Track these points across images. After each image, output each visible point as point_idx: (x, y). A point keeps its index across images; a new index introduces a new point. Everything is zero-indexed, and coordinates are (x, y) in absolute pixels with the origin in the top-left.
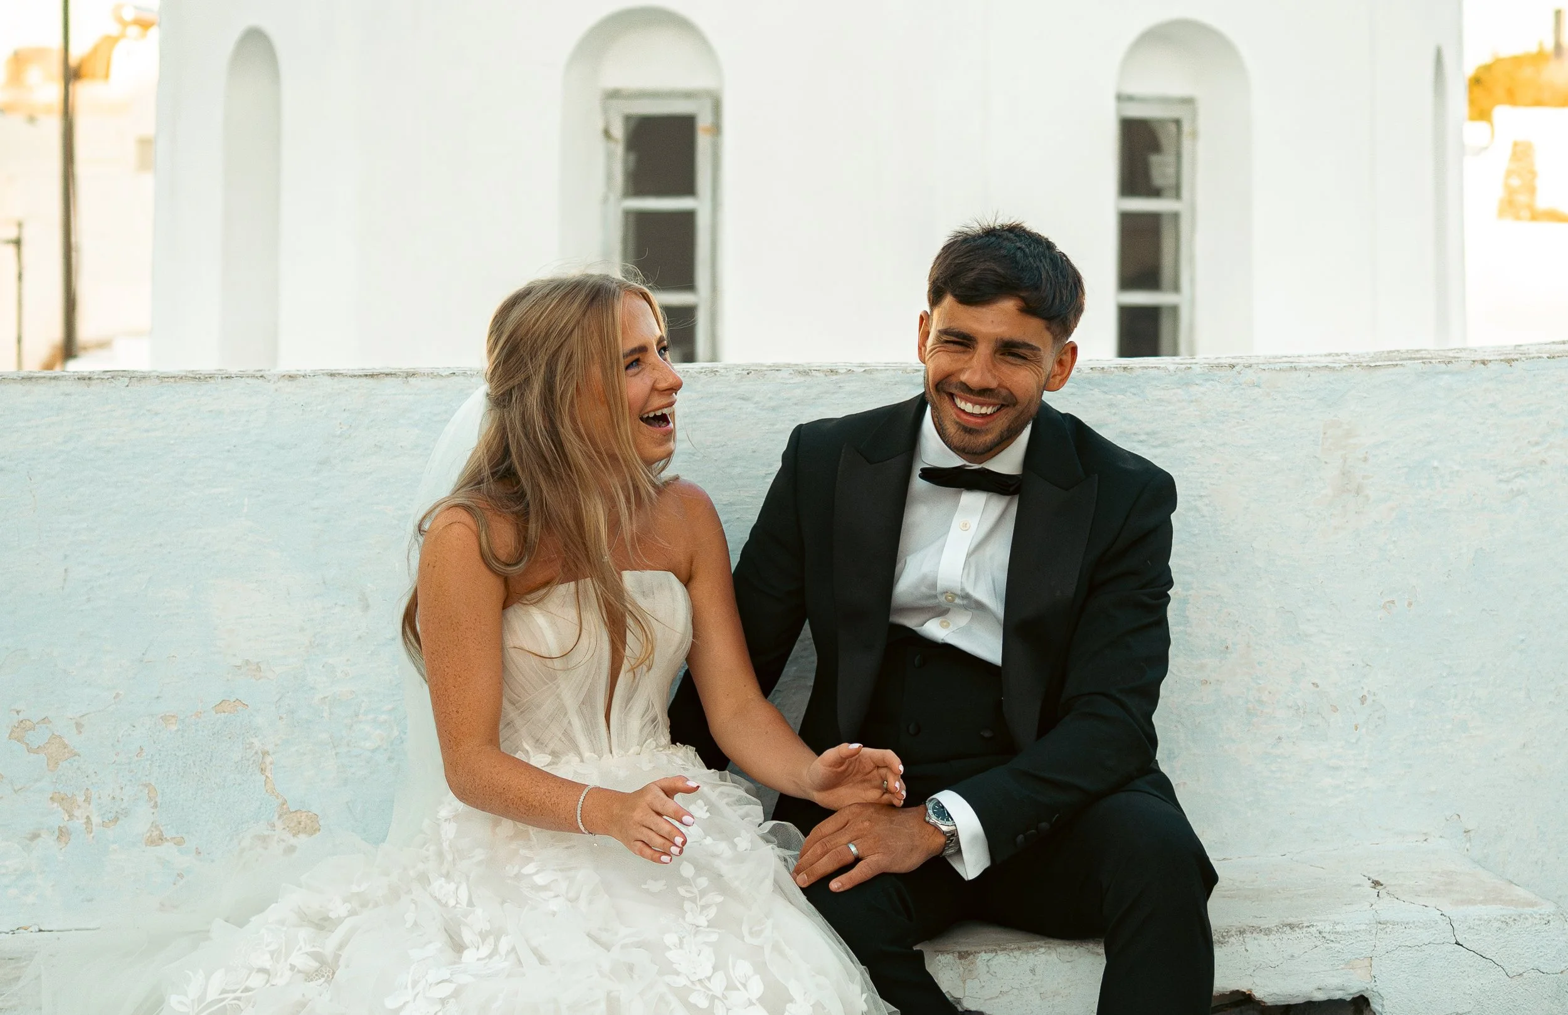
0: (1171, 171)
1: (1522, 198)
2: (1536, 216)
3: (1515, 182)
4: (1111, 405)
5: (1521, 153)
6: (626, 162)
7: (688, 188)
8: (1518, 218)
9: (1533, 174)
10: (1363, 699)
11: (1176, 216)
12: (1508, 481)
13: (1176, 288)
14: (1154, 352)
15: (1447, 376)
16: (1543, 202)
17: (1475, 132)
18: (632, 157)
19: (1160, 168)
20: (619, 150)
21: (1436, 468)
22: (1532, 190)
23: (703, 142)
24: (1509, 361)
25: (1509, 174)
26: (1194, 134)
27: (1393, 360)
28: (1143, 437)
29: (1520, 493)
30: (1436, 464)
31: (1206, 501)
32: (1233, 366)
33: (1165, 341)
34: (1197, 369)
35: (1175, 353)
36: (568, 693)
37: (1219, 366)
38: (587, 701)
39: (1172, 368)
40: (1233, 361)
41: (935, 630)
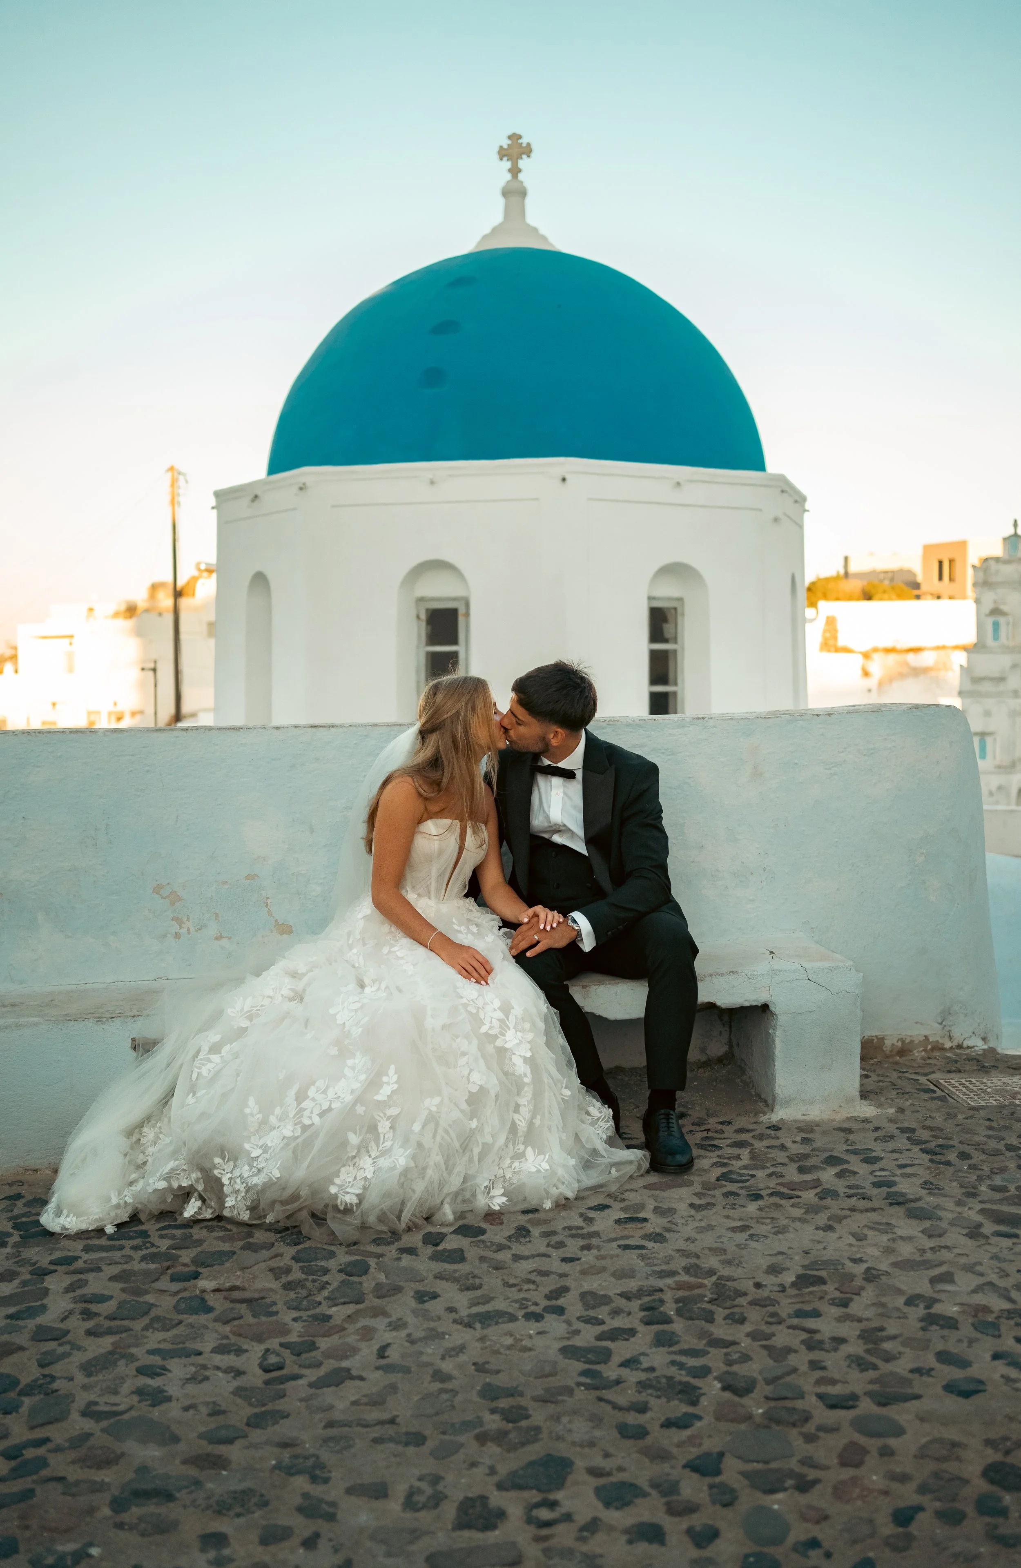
0: (672, 631)
1: (831, 642)
2: (837, 650)
3: (828, 635)
4: (649, 737)
5: (831, 622)
6: (427, 630)
7: (454, 641)
8: (829, 651)
9: (836, 631)
10: (764, 869)
11: (675, 651)
12: (830, 769)
13: (676, 684)
14: (666, 713)
15: (800, 722)
16: (841, 643)
17: (810, 612)
18: (429, 628)
19: (668, 629)
20: (423, 624)
21: (796, 764)
22: (835, 638)
23: (461, 620)
24: (829, 715)
25: (825, 631)
26: (683, 614)
27: (776, 714)
28: (663, 751)
29: (835, 774)
30: (796, 761)
31: (692, 779)
32: (703, 718)
33: (671, 708)
34: (688, 720)
35: (675, 713)
36: (435, 869)
37: (698, 718)
38: (440, 876)
39: (676, 719)
40: (704, 716)
41: (557, 839)
